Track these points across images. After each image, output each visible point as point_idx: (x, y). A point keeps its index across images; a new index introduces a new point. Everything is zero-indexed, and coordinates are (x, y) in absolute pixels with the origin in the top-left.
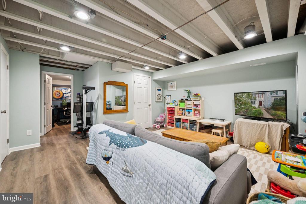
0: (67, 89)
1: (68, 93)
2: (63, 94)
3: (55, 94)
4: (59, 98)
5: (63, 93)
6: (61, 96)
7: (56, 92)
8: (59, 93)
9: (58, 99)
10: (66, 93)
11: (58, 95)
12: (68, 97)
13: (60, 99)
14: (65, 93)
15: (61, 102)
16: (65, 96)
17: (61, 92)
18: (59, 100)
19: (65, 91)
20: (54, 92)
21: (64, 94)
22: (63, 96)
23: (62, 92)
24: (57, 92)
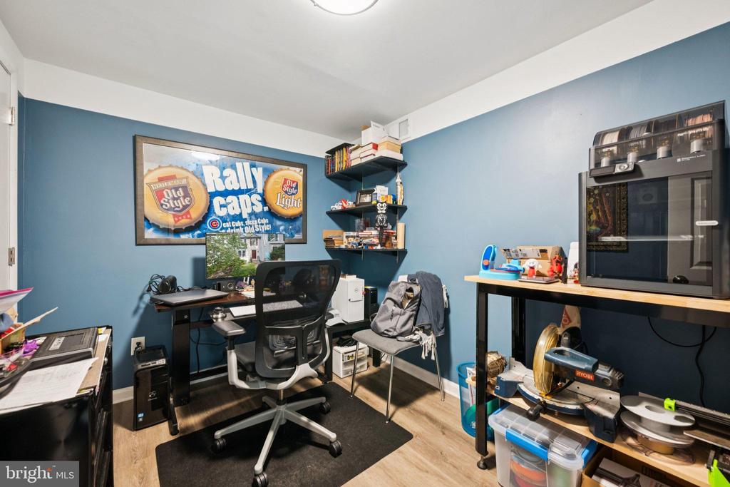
0: (234, 167)
1: (237, 193)
2: (212, 195)
3: (159, 195)
4: (184, 222)
5: (211, 189)
6: (196, 213)
7: (161, 180)
8: (185, 188)
9: (177, 232)
10: (225, 194)
11: (180, 204)
12: (238, 217)
13: (189, 229)
14: (221, 188)
15: (200, 252)
16: (222, 212)
17: (193, 181)
18: (184, 237)
19: (223, 178)
20: (146, 180)
21: (218, 201)
22: (210, 208)
23: (204, 185)
24: (173, 177)
